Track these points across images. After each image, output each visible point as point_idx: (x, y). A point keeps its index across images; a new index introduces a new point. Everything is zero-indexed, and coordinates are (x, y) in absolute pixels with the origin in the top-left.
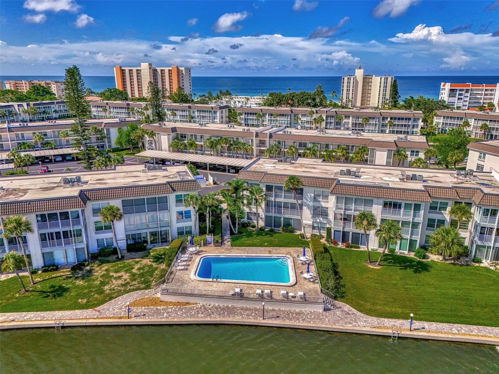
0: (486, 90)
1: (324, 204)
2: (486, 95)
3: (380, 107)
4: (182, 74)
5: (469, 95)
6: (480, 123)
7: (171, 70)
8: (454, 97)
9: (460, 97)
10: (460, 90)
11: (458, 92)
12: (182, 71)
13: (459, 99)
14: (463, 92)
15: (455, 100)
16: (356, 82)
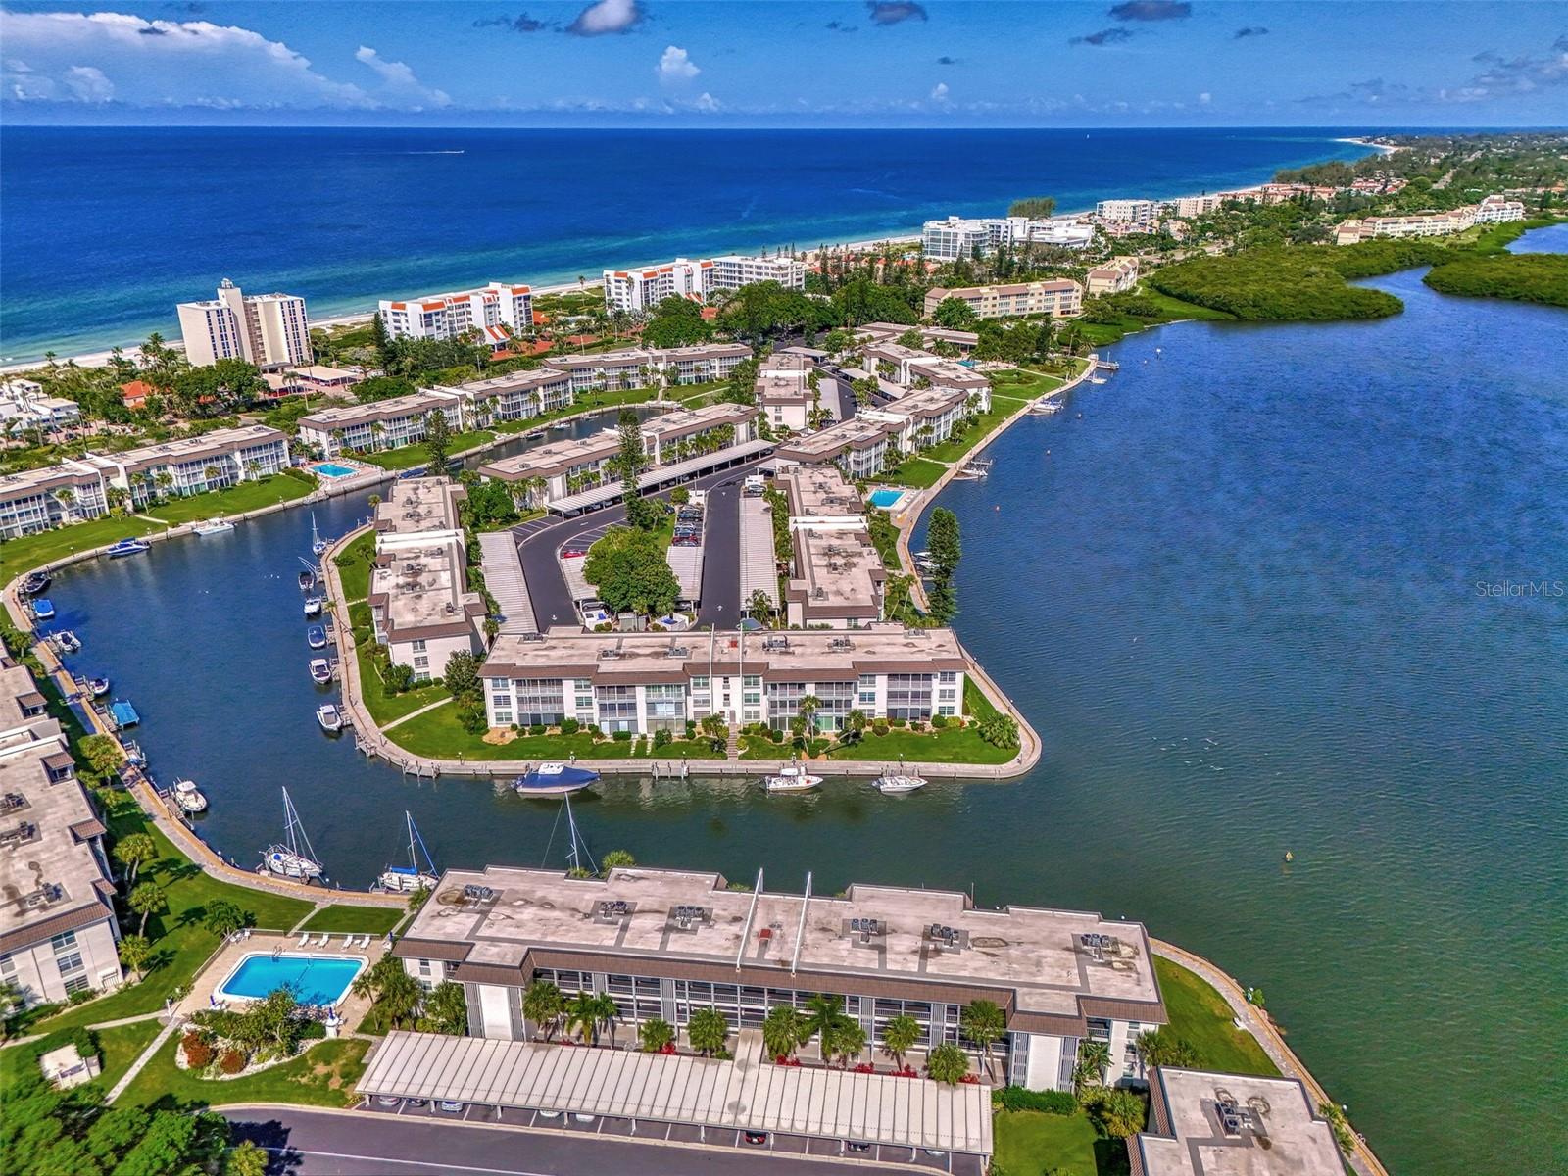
0: (456, 307)
2: (458, 314)
6: (617, 372)
8: (431, 325)
13: (439, 328)
14: (440, 316)
15: (433, 330)
16: (234, 318)
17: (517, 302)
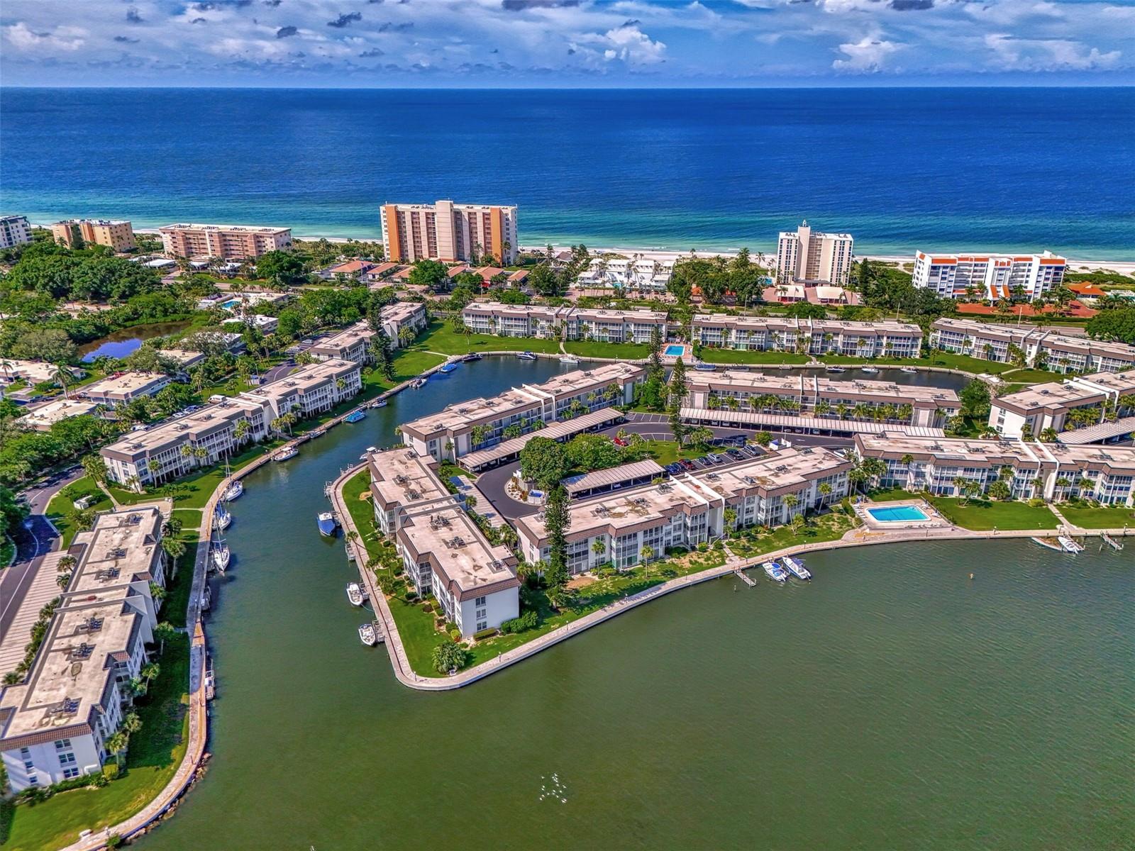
0: (976, 265)
1: (923, 470)
2: (975, 271)
3: (834, 282)
4: (508, 219)
5: (954, 273)
7: (489, 214)
8: (937, 275)
9: (944, 276)
10: (944, 267)
11: (941, 270)
12: (507, 215)
13: (942, 278)
14: (948, 270)
15: (937, 279)
16: (799, 246)
17: (1045, 270)
